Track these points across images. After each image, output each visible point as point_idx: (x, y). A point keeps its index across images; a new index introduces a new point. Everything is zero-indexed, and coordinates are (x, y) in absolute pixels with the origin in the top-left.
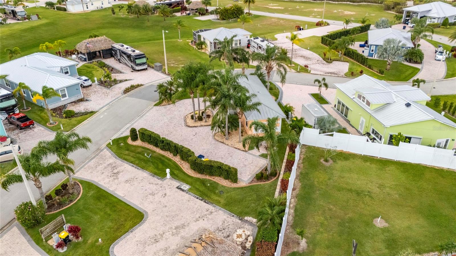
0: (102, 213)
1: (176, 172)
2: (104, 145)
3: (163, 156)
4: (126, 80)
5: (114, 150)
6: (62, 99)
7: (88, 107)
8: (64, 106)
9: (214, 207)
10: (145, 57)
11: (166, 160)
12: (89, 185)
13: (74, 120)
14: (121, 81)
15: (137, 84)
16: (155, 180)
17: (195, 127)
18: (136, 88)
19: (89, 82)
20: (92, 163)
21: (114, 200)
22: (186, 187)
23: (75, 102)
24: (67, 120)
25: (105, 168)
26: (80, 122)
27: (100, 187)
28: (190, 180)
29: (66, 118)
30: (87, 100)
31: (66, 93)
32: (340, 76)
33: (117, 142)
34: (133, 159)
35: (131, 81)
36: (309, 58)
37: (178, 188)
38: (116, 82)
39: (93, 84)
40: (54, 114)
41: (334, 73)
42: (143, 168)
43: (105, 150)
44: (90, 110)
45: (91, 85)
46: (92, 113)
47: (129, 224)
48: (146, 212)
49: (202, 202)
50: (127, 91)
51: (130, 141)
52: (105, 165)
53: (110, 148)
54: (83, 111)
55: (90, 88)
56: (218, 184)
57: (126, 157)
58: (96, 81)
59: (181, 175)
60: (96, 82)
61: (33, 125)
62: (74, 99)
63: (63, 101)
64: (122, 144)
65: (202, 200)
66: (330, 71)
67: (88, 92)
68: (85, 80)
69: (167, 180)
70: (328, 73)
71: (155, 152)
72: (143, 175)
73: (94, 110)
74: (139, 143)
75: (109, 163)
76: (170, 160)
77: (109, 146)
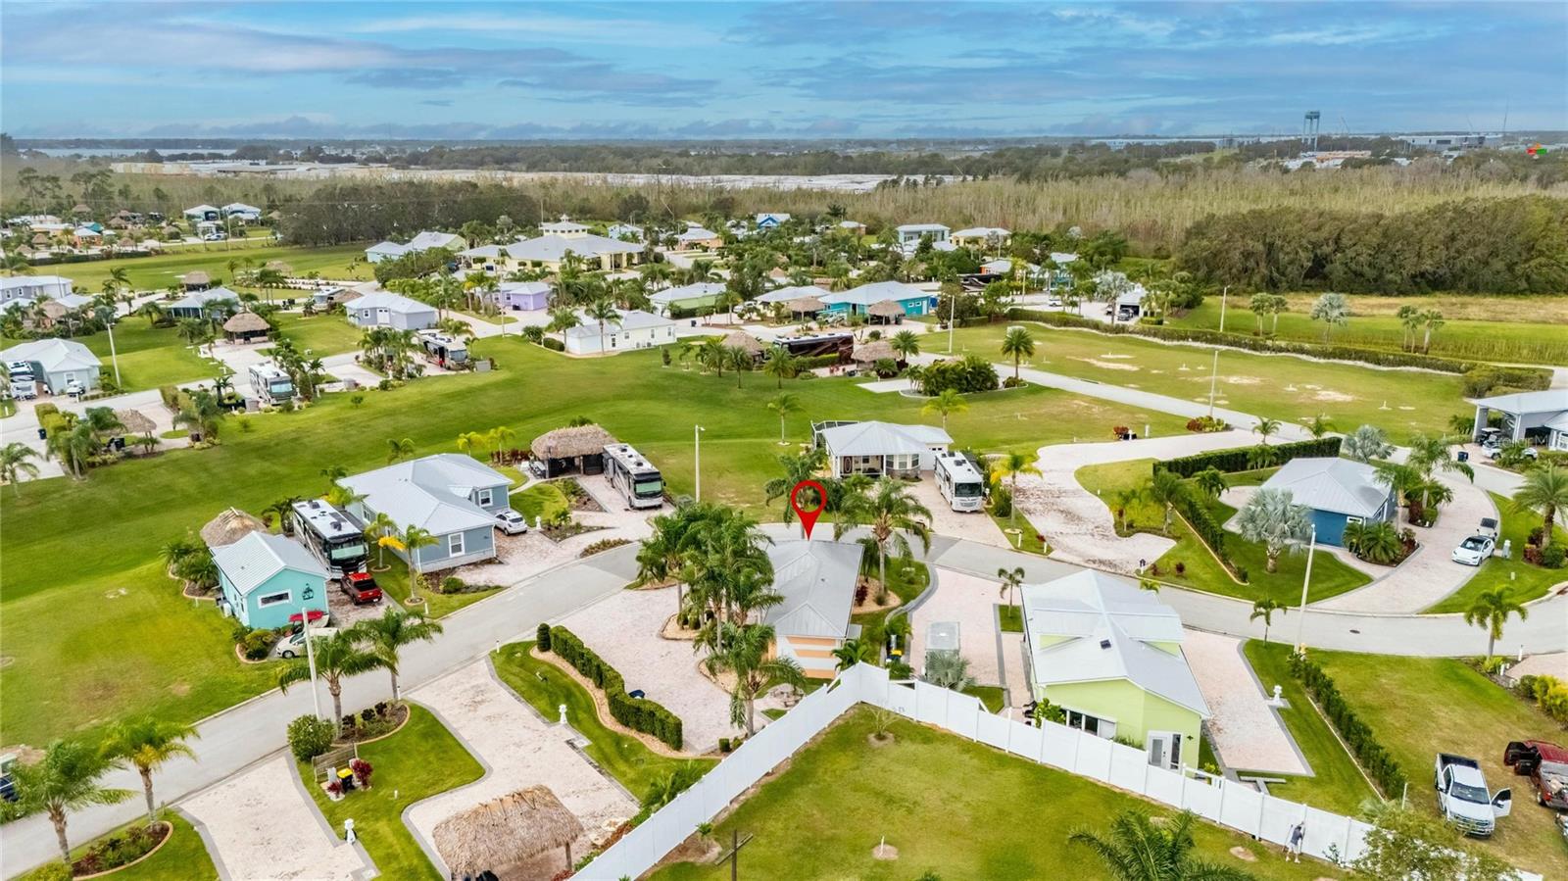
0: (420, 759)
1: (581, 715)
2: (486, 653)
3: (577, 685)
4: (602, 528)
5: (497, 664)
6: (452, 555)
7: (496, 577)
8: (453, 570)
9: (611, 781)
10: (660, 479)
11: (578, 694)
12: (423, 714)
13: (457, 598)
14: (589, 530)
15: (617, 539)
16: (539, 724)
17: (676, 639)
18: (612, 546)
19: (522, 526)
20: (446, 681)
21: (452, 743)
22: (583, 742)
23: (475, 564)
24: (444, 597)
25: (465, 691)
26: (465, 604)
27: (439, 719)
28: (597, 732)
29: (444, 592)
30: (500, 563)
31: (462, 543)
32: (1123, 572)
33: (510, 651)
34: (519, 683)
35: (611, 531)
36: (1079, 519)
37: (568, 742)
38: (578, 529)
39: (531, 530)
40: (425, 584)
41: (1110, 564)
42: (529, 700)
43: (483, 661)
44: (497, 583)
45: (524, 532)
46: (498, 588)
47: (454, 780)
48: (491, 769)
49: (595, 771)
50: (589, 551)
51: (535, 653)
52: (468, 686)
53: (493, 658)
54: (482, 584)
55: (520, 537)
56: (644, 746)
57: (512, 678)
58: (538, 525)
59: (588, 724)
60: (539, 527)
61: (380, 599)
62: (475, 557)
63: (454, 559)
64: (519, 655)
65: (595, 767)
66: (1104, 557)
67: (513, 545)
68: (514, 521)
69: (558, 727)
70: (1094, 562)
71: (566, 676)
72: (524, 712)
73: (501, 585)
74: (549, 656)
75: (476, 683)
76: (584, 693)
77: (493, 655)
